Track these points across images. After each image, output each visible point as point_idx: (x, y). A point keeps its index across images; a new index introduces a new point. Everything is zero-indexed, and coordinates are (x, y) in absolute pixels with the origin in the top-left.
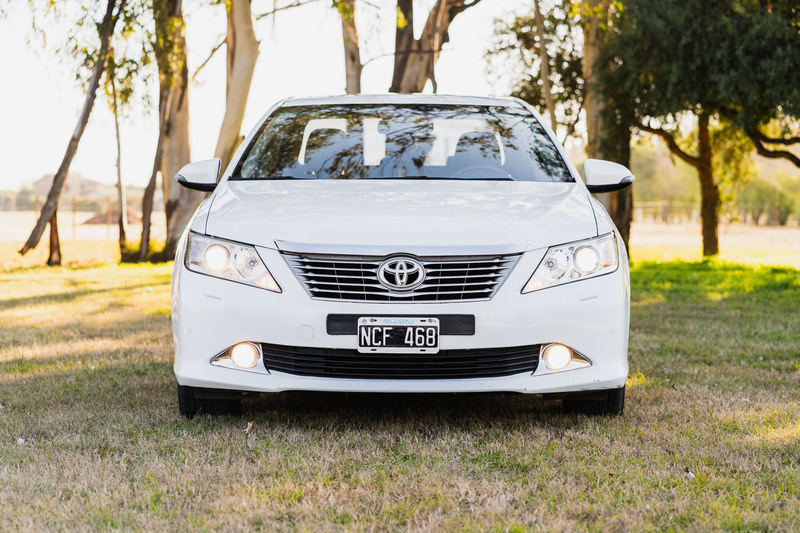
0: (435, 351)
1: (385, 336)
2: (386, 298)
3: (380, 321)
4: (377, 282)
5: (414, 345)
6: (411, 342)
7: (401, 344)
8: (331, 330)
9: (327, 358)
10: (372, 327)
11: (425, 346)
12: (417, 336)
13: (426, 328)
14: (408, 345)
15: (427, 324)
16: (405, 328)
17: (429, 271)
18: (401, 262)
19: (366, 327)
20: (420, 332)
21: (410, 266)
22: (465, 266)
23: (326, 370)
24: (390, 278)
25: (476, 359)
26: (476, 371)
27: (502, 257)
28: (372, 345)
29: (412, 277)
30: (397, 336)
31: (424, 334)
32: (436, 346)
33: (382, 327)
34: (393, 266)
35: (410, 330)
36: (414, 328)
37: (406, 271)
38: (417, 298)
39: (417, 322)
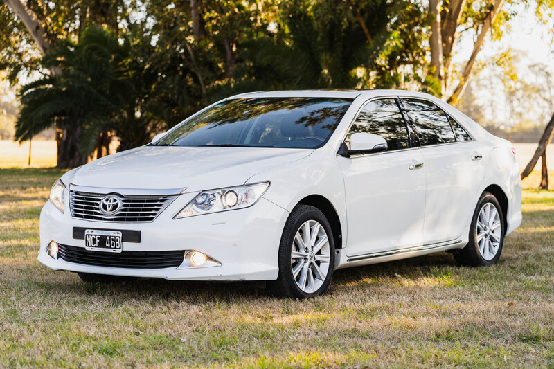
0: (120, 251)
1: (97, 241)
2: (101, 219)
3: (95, 232)
4: (98, 209)
5: (110, 247)
6: (109, 245)
7: (104, 246)
8: (75, 237)
9: (78, 252)
10: (91, 235)
11: (115, 248)
12: (112, 242)
13: (115, 237)
14: (107, 247)
15: (116, 235)
16: (106, 237)
17: (124, 203)
18: (112, 198)
19: (89, 235)
20: (113, 240)
21: (115, 200)
22: (144, 201)
23: (78, 259)
24: (105, 206)
25: (145, 257)
26: (145, 264)
27: (165, 196)
28: (91, 246)
29: (115, 207)
30: (102, 241)
31: (114, 241)
32: (120, 248)
33: (96, 236)
34: (107, 200)
35: (108, 238)
36: (110, 237)
37: (112, 203)
38: (116, 219)
39: (111, 233)
